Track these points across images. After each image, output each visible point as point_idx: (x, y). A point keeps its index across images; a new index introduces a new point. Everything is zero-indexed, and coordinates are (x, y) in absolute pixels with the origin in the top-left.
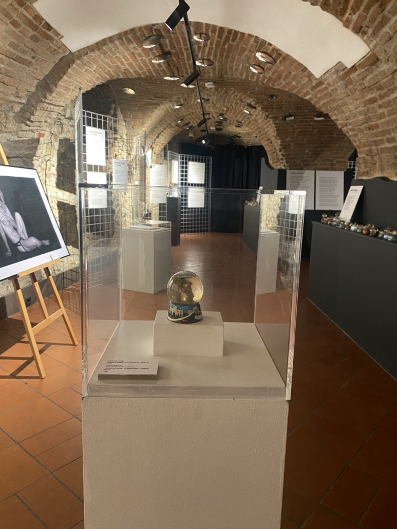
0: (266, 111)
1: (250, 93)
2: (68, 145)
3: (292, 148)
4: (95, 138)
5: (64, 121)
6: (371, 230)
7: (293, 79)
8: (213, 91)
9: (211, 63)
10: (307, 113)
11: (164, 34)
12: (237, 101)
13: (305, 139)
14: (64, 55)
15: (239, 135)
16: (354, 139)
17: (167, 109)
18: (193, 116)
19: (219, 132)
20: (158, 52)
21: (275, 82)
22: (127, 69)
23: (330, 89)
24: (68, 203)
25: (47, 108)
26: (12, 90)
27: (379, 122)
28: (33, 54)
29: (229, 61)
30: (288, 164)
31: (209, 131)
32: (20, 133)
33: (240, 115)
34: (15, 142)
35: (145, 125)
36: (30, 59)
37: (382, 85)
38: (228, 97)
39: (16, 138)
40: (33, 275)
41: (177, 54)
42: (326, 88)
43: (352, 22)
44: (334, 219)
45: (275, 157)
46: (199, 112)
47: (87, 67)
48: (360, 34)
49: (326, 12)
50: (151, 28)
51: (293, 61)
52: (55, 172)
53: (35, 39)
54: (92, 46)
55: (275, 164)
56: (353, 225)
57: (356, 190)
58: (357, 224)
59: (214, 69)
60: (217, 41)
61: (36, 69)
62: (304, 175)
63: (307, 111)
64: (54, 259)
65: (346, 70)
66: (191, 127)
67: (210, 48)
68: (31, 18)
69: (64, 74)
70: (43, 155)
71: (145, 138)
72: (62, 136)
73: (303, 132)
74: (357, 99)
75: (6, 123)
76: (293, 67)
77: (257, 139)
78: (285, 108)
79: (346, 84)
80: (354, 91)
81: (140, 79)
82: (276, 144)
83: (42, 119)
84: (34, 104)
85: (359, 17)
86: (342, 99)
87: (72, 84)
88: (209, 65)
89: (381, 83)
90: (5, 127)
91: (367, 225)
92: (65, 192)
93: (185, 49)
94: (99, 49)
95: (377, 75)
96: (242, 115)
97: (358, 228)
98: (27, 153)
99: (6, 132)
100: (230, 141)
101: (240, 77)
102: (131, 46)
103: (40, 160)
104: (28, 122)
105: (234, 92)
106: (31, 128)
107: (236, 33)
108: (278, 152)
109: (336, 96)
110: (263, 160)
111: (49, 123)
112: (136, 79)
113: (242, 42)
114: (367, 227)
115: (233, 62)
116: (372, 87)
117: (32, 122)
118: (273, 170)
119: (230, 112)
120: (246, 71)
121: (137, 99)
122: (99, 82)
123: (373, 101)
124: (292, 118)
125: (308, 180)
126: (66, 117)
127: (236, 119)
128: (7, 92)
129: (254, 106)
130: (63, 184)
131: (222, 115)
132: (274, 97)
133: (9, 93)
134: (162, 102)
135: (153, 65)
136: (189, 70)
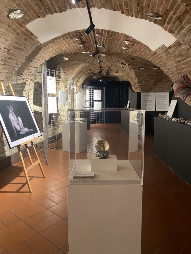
0: (130, 66)
1: (123, 58)
2: (38, 84)
3: (143, 82)
4: (51, 81)
5: (37, 74)
6: (181, 121)
7: (142, 52)
8: (105, 57)
9: (104, 45)
10: (150, 66)
11: (82, 34)
12: (116, 61)
13: (149, 78)
14: (38, 45)
15: (118, 76)
16: (172, 78)
17: (83, 66)
18: (96, 69)
19: (108, 75)
20: (80, 42)
21: (134, 53)
22: (66, 50)
23: (160, 56)
24: (39, 111)
25: (30, 68)
26: (15, 62)
27: (183, 71)
28: (24, 46)
29: (112, 44)
30: (142, 90)
31: (103, 75)
32: (17, 80)
33: (118, 67)
34: (16, 84)
35: (73, 74)
36: (23, 48)
37: (183, 55)
38: (112, 60)
39: (16, 83)
40: (26, 145)
41: (88, 42)
42: (158, 56)
43: (168, 28)
44: (164, 116)
45: (135, 87)
46: (98, 67)
47: (47, 50)
48: (172, 33)
49: (156, 24)
50: (77, 32)
51: (142, 44)
52: (33, 97)
53: (26, 39)
54: (50, 41)
55: (136, 90)
56: (173, 119)
57: (174, 102)
58: (175, 118)
59: (106, 48)
60: (107, 36)
61: (26, 52)
62: (149, 95)
63: (150, 65)
64: (35, 137)
65: (167, 48)
66: (95, 74)
67: (103, 39)
68: (25, 31)
69: (38, 53)
70: (27, 90)
71: (74, 80)
72: (35, 81)
73: (148, 74)
74: (172, 61)
75: (12, 76)
76: (142, 47)
77: (126, 78)
78: (139, 64)
79: (167, 54)
80: (171, 57)
81: (71, 53)
82: (135, 81)
83: (27, 73)
84: (24, 67)
85: (171, 26)
86: (165, 61)
87: (41, 57)
88: (103, 46)
89: (183, 54)
90: (11, 78)
91: (180, 118)
92: (37, 106)
93: (92, 40)
94: (53, 42)
95: (181, 50)
96: (119, 67)
97: (176, 120)
98: (20, 89)
99: (11, 80)
100: (113, 79)
101: (118, 51)
102: (68, 40)
103: (26, 92)
104: (21, 75)
105: (115, 58)
106: (22, 78)
107: (115, 33)
108: (137, 84)
109: (163, 60)
110: (129, 88)
111: (30, 75)
112: (69, 53)
113: (118, 37)
114: (180, 119)
115: (114, 45)
116: (179, 55)
117: (23, 75)
118: (134, 93)
119: (113, 66)
120: (120, 48)
121: (70, 62)
122: (53, 56)
123: (179, 61)
124: (143, 68)
125: (152, 97)
126: (38, 72)
127: (116, 69)
128: (13, 63)
129: (125, 63)
130: (36, 103)
131: (109, 67)
132: (134, 59)
133: (14, 63)
134: (81, 63)
135: (77, 47)
136: (94, 49)
